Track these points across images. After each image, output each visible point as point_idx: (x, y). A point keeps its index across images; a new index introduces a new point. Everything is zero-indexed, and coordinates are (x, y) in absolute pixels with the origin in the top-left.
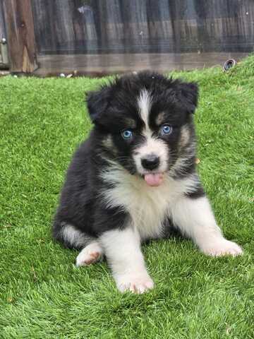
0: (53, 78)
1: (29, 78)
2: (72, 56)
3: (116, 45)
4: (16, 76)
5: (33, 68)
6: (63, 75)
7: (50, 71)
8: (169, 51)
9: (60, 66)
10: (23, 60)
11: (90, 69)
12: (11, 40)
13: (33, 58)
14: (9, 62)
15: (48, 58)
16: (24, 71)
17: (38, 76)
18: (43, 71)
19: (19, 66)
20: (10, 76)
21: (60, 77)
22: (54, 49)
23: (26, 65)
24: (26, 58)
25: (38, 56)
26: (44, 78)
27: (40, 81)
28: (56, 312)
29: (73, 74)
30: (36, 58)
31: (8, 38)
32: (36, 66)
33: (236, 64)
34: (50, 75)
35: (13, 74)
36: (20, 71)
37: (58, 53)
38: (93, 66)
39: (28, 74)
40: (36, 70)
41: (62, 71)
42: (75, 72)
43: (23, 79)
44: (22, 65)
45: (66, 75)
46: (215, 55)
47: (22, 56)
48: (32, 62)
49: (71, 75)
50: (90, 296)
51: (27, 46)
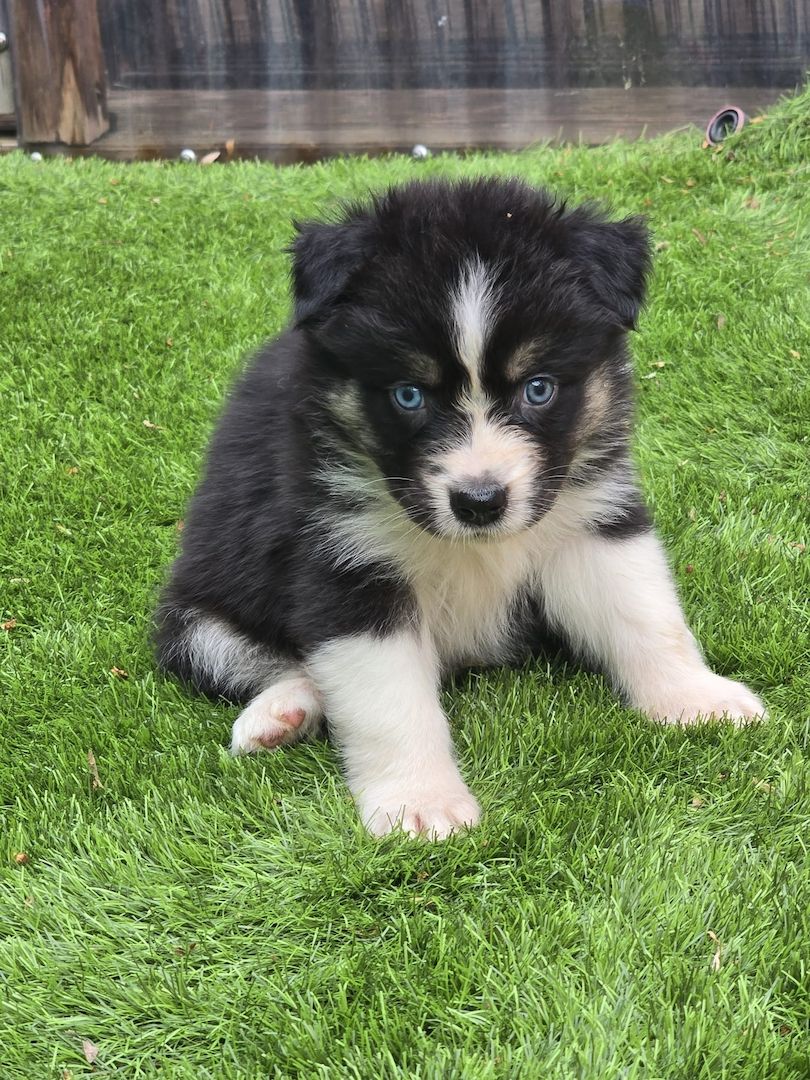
0: (157, 164)
1: (82, 162)
2: (220, 95)
3: (363, 62)
4: (37, 156)
5: (93, 129)
6: (189, 154)
7: (149, 139)
8: (532, 82)
9: (179, 126)
10: (60, 105)
11: (276, 136)
12: (22, 35)
13: (92, 99)
14: (17, 110)
15: (142, 98)
16: (65, 137)
17: (111, 157)
18: (125, 140)
19: (49, 122)
20: (19, 153)
21: (182, 160)
22: (163, 72)
23: (71, 118)
24: (70, 99)
25: (109, 93)
26: (129, 162)
27: (114, 172)
28: (165, 896)
29: (223, 149)
30: (102, 98)
31: (15, 31)
32: (103, 125)
33: (747, 124)
34: (149, 154)
35: (31, 147)
36: (51, 138)
37: (176, 83)
38: (290, 126)
39: (77, 149)
40: (104, 136)
41: (187, 140)
42: (230, 144)
43: (62, 164)
44: (57, 121)
45: (201, 153)
46: (679, 95)
47: (60, 90)
48: (90, 110)
49: (216, 155)
50: (275, 846)
51: (72, 56)
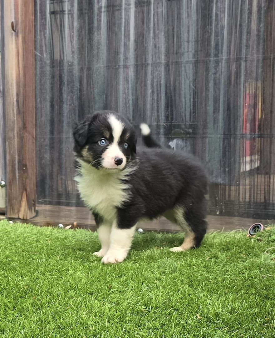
0: (50, 228)
1: (25, 225)
4: (11, 222)
5: (30, 215)
6: (61, 225)
7: (48, 220)
9: (58, 216)
10: (20, 206)
11: (91, 222)
12: (10, 183)
13: (31, 205)
14: (6, 207)
15: (48, 207)
16: (21, 217)
17: (35, 224)
19: (16, 211)
20: (5, 220)
21: (59, 228)
23: (24, 210)
24: (24, 204)
25: (37, 205)
26: (41, 226)
27: (36, 229)
29: (73, 225)
30: (34, 205)
31: (8, 181)
32: (34, 214)
34: (48, 224)
35: (10, 219)
36: (17, 217)
39: (24, 221)
40: (34, 217)
41: (61, 221)
42: (75, 223)
43: (19, 224)
44: (19, 211)
45: (65, 225)
47: (21, 201)
48: (30, 208)
49: (70, 226)
51: (26, 190)
